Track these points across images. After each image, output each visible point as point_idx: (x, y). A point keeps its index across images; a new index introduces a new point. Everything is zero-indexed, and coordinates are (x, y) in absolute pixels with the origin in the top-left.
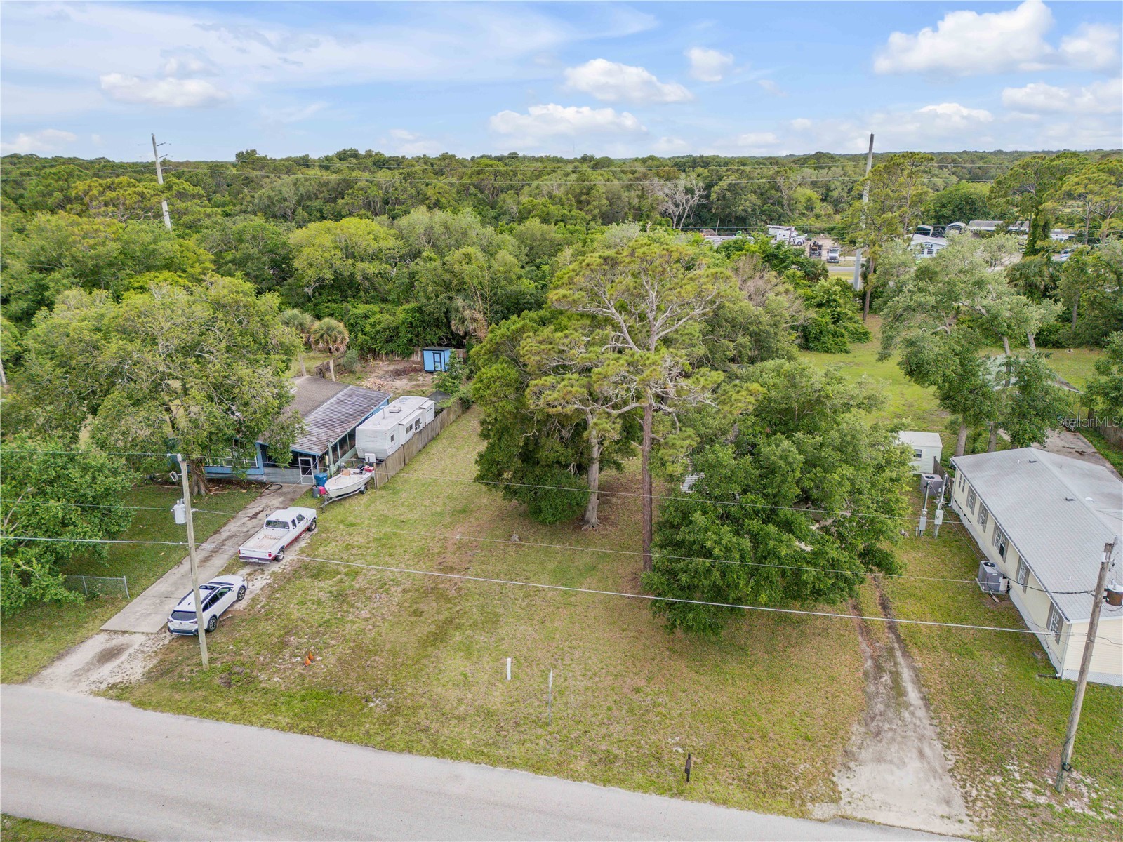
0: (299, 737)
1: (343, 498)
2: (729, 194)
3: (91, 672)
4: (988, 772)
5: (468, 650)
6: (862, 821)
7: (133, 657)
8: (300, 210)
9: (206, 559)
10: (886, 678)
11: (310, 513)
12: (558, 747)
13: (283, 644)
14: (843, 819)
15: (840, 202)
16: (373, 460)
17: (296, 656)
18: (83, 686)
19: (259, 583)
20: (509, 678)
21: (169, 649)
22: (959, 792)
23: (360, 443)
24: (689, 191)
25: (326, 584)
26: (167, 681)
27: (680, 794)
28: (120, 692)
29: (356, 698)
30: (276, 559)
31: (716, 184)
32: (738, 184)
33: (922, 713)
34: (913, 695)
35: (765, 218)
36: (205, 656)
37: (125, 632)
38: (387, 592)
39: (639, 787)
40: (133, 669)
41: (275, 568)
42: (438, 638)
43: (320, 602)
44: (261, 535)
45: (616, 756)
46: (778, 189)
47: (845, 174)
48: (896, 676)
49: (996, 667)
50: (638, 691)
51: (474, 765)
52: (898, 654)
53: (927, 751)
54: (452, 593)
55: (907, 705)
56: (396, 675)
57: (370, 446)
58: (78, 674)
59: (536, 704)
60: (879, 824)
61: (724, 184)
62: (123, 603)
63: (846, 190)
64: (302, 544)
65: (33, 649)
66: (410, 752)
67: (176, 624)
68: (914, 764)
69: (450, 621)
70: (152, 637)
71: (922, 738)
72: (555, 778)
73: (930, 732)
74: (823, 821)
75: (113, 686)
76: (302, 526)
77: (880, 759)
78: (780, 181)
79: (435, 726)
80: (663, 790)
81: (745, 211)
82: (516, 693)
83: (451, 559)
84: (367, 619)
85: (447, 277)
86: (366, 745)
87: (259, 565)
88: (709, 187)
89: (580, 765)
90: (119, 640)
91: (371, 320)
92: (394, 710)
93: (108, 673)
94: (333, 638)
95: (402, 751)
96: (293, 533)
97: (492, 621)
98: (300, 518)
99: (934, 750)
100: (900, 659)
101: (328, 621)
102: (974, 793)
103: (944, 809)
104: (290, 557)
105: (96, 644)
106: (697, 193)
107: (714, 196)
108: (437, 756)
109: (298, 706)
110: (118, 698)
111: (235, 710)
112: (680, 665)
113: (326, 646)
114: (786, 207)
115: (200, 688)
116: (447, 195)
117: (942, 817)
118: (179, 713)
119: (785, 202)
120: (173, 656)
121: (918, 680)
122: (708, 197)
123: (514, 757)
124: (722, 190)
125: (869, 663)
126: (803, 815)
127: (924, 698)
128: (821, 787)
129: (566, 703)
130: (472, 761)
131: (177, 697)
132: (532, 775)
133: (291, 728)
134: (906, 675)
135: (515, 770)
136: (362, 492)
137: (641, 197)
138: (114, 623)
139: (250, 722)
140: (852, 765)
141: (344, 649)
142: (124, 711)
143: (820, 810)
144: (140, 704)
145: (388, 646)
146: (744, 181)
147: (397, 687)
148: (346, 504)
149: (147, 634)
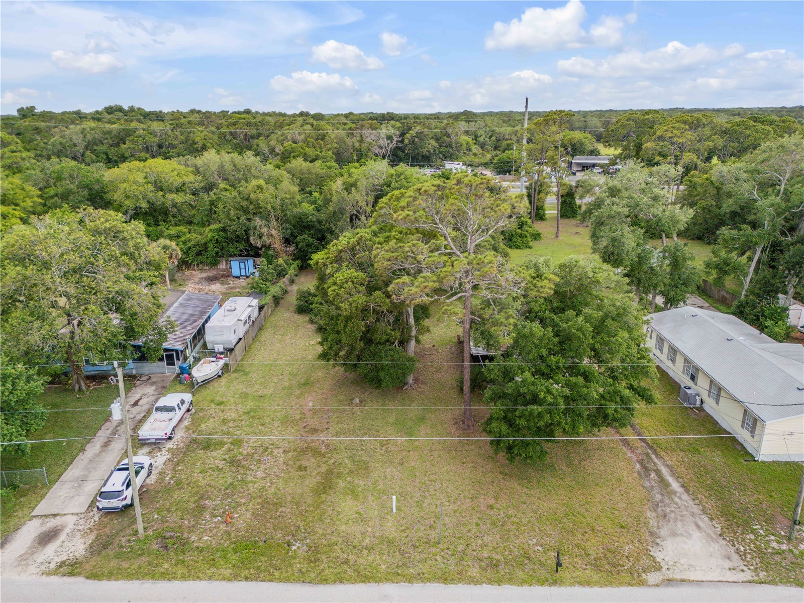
0: (244, 583)
1: (207, 382)
2: (417, 140)
3: (36, 555)
4: (743, 533)
5: (353, 492)
6: (682, 581)
7: (71, 536)
8: (88, 153)
9: (106, 444)
10: (653, 475)
11: (188, 397)
12: (453, 560)
13: (201, 509)
14: (670, 582)
15: (485, 145)
16: (221, 350)
17: (216, 517)
18: (32, 569)
19: (161, 459)
20: (394, 511)
21: (100, 525)
22: (732, 550)
23: (209, 337)
24: (389, 138)
25: (218, 453)
26: (110, 552)
27: (555, 583)
28: (70, 568)
29: (279, 545)
30: (170, 438)
31: (407, 133)
32: (422, 132)
33: (685, 497)
34: (675, 485)
35: (441, 156)
36: (140, 526)
37: (55, 515)
38: (271, 454)
39: (522, 582)
40: (74, 546)
41: (169, 445)
42: (326, 485)
43: (219, 469)
44: (151, 419)
45: (498, 561)
46: (449, 136)
47: (486, 125)
48: (658, 472)
49: (717, 458)
50: (491, 507)
51: (395, 585)
52: (653, 456)
53: (701, 523)
54: (323, 449)
55: (675, 493)
56: (305, 521)
57: (218, 338)
58: (24, 559)
59: (422, 528)
60: (693, 581)
61: (412, 133)
62: (44, 490)
63: (488, 136)
64: (186, 423)
66: (341, 582)
67: (104, 503)
68: (696, 534)
69: (330, 472)
70: (82, 516)
71: (693, 514)
72: (460, 585)
73: (696, 509)
74: (657, 586)
75: (62, 565)
76: (184, 408)
77: (674, 534)
78: (450, 131)
79: (352, 558)
80: (542, 582)
81: (429, 151)
82: (404, 522)
83: (313, 423)
84: (264, 478)
85: (245, 204)
86: (303, 582)
87: (155, 445)
88: (402, 134)
89: (474, 572)
90: (52, 523)
91: (183, 239)
92: (315, 549)
93: (52, 553)
94: (242, 497)
95: (335, 582)
96: (179, 414)
97: (363, 468)
98: (183, 402)
99: (704, 521)
100: (656, 460)
101: (232, 484)
102: (742, 549)
103: (728, 564)
104: (179, 435)
105: (30, 531)
106: (395, 139)
107: (406, 141)
108: (364, 582)
109: (234, 558)
110: (71, 574)
111: (180, 570)
112: (514, 484)
113: (239, 505)
114: (454, 149)
115: (142, 554)
116: (211, 141)
117: (730, 569)
118: (132, 579)
119: (454, 145)
120: (107, 530)
121: (673, 473)
122: (402, 141)
123: (423, 574)
124: (412, 137)
125: (638, 466)
126: (642, 583)
127: (683, 486)
128: (645, 561)
129: (444, 525)
130: (393, 582)
131: (125, 565)
132: (442, 585)
133: (235, 577)
134: (665, 471)
135: (428, 584)
136: (219, 376)
137: (361, 141)
138: (42, 508)
139: (198, 577)
140: (658, 541)
141: (254, 505)
142: (79, 584)
143: (653, 577)
144: (94, 576)
145: (289, 498)
146: (426, 130)
147: (309, 530)
148: (210, 387)
149: (77, 514)
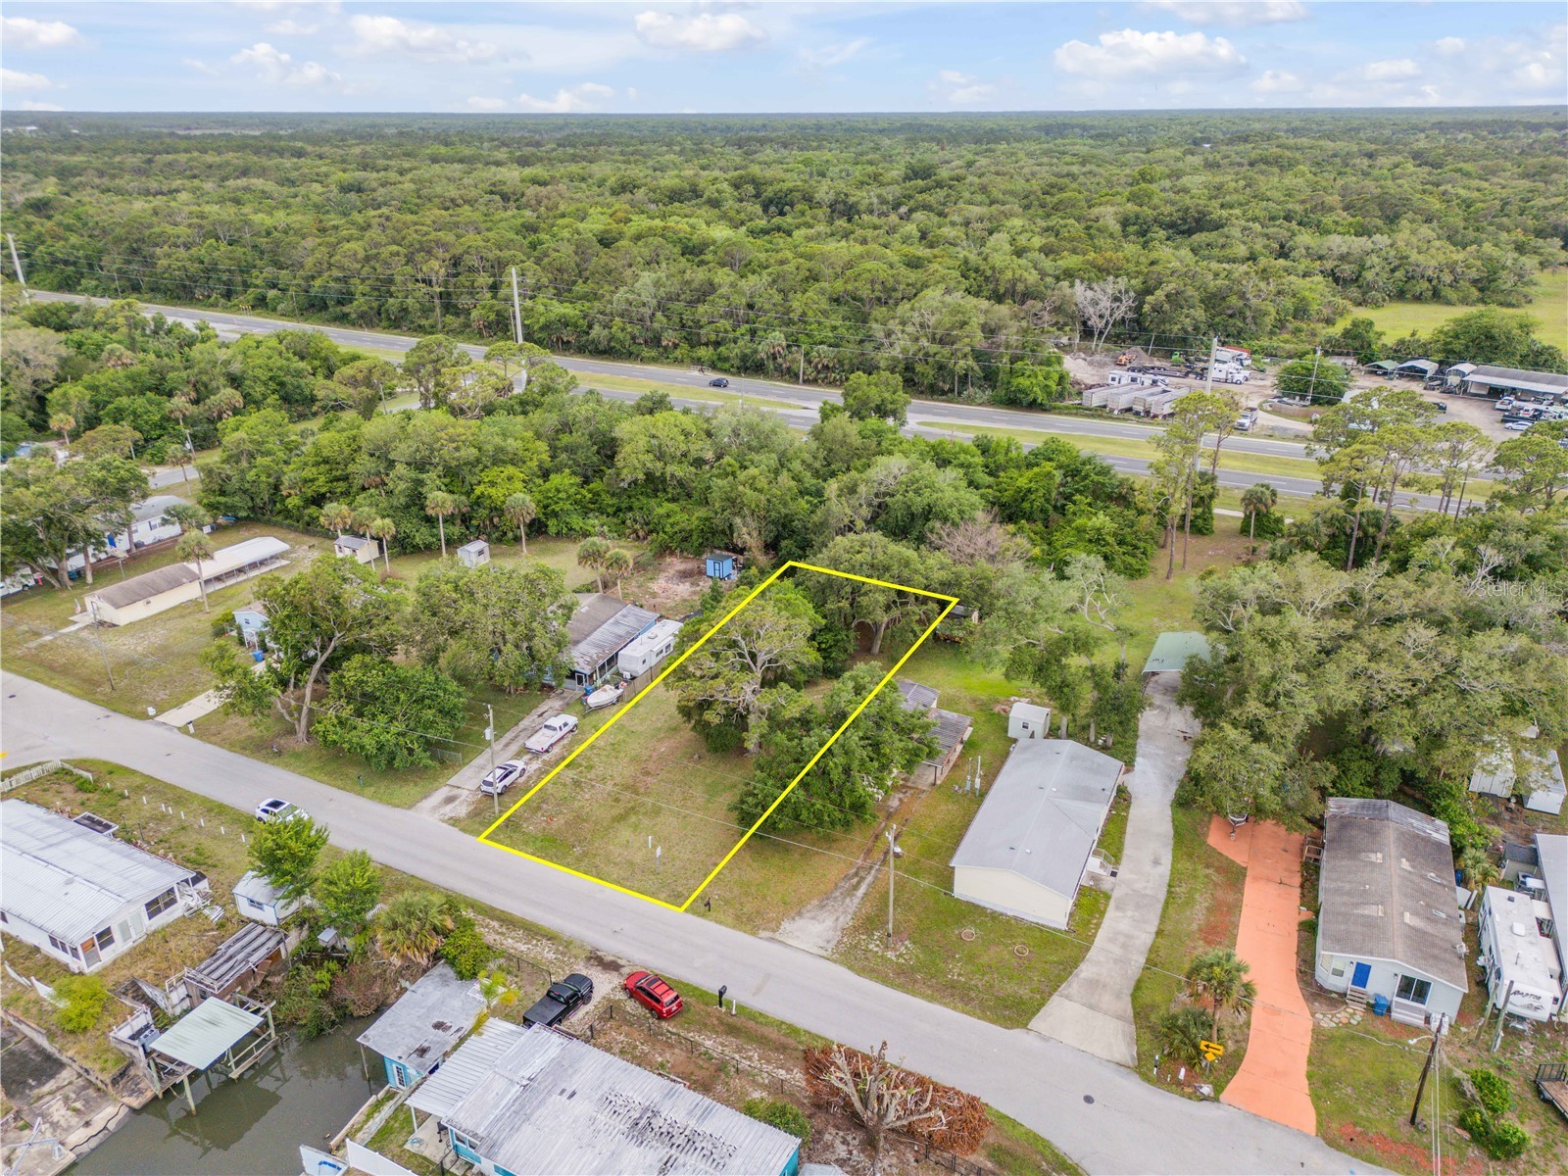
0: (536, 858)
1: (600, 708)
2: (1167, 306)
3: (440, 809)
4: (861, 933)
5: (636, 827)
6: (780, 941)
7: (461, 803)
9: (507, 745)
10: (855, 880)
11: (572, 720)
12: (657, 886)
13: (539, 808)
14: (771, 939)
16: (627, 677)
17: (544, 817)
18: (436, 816)
19: (535, 765)
21: (480, 801)
22: (838, 938)
23: (621, 663)
24: (1115, 298)
25: (571, 773)
26: (477, 819)
27: (703, 916)
28: (454, 822)
29: (568, 845)
30: (547, 751)
31: (1152, 292)
32: (1182, 293)
33: (857, 901)
34: (861, 891)
36: (497, 809)
37: (458, 787)
38: (605, 783)
40: (461, 810)
41: (546, 757)
42: (621, 818)
43: (565, 785)
44: (540, 733)
45: (683, 895)
48: (861, 880)
51: (616, 886)
52: (876, 868)
53: (841, 918)
54: (642, 790)
55: (853, 895)
56: (593, 836)
57: (628, 667)
58: (435, 808)
60: (787, 944)
61: (1161, 293)
62: (458, 769)
64: (565, 741)
65: (411, 790)
66: (586, 873)
67: (484, 788)
68: (828, 923)
69: (633, 808)
70: (472, 793)
71: (845, 912)
73: (852, 910)
74: (761, 938)
75: (451, 818)
76: (566, 730)
77: (813, 918)
79: (602, 864)
82: (650, 855)
83: (651, 766)
84: (588, 800)
86: (567, 866)
87: (536, 754)
88: (1141, 296)
90: (455, 792)
92: (585, 854)
93: (449, 810)
94: (566, 809)
95: (583, 872)
96: (560, 734)
97: (657, 811)
98: (565, 725)
99: (846, 918)
100: (873, 871)
101: (566, 798)
102: (846, 940)
103: (823, 943)
104: (556, 750)
105: (443, 792)
106: (1125, 304)
107: (1147, 308)
108: (597, 877)
109: (539, 844)
110: (453, 825)
111: (508, 841)
113: (561, 813)
114: (1249, 320)
117: (820, 946)
119: (1249, 314)
120: (481, 805)
121: (873, 883)
122: (1138, 309)
123: (634, 886)
124: (1159, 301)
125: (854, 870)
126: (754, 934)
127: (866, 893)
128: (773, 925)
129: (673, 865)
130: (614, 884)
131: (482, 829)
132: (641, 895)
133: (534, 853)
134: (869, 880)
135: (633, 891)
136: (610, 705)
138: (453, 781)
140: (797, 918)
141: (570, 816)
142: (455, 831)
143: (764, 933)
144: (463, 830)
145: (594, 818)
146: (1192, 287)
147: (591, 842)
148: (601, 712)
149: (470, 791)
